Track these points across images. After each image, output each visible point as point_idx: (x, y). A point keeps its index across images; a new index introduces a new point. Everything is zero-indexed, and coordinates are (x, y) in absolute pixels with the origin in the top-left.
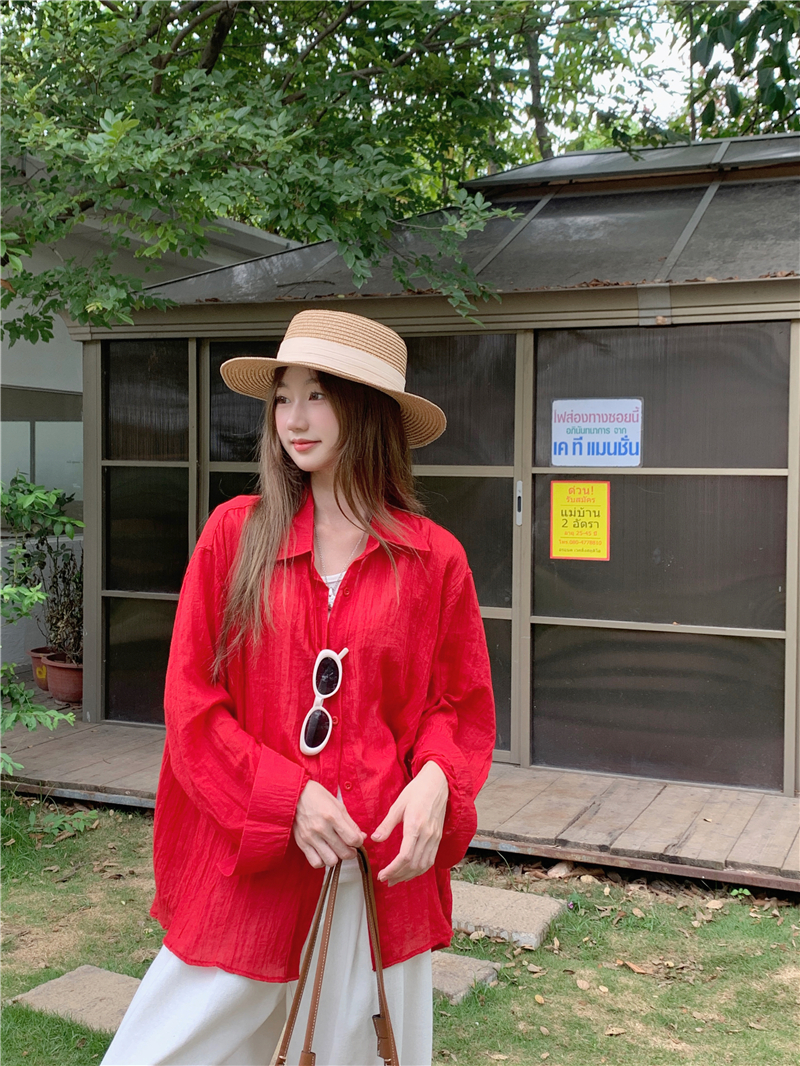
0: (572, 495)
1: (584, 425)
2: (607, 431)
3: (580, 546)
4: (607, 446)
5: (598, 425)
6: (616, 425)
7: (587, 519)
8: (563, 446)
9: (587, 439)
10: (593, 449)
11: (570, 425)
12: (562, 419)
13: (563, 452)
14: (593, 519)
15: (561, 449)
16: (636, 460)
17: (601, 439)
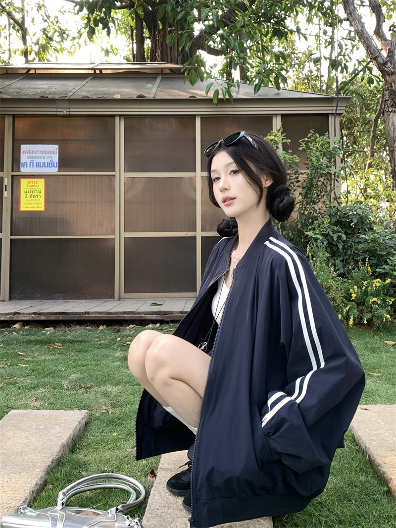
0: (29, 185)
1: (34, 155)
3: (32, 206)
5: (40, 155)
7: (35, 194)
8: (25, 164)
13: (25, 166)
14: (38, 194)
15: (24, 165)
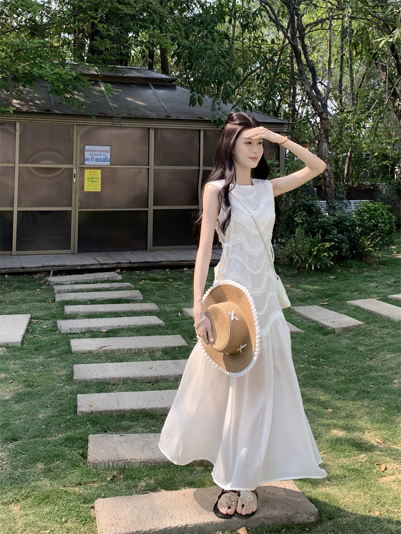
0: (91, 173)
1: (94, 153)
2: (101, 155)
3: (93, 188)
4: (101, 159)
5: (98, 153)
6: (103, 153)
7: (95, 180)
8: (88, 159)
9: (95, 157)
10: (97, 160)
11: (90, 153)
12: (88, 151)
13: (88, 161)
14: (97, 180)
16: (109, 163)
17: (99, 157)
